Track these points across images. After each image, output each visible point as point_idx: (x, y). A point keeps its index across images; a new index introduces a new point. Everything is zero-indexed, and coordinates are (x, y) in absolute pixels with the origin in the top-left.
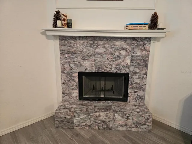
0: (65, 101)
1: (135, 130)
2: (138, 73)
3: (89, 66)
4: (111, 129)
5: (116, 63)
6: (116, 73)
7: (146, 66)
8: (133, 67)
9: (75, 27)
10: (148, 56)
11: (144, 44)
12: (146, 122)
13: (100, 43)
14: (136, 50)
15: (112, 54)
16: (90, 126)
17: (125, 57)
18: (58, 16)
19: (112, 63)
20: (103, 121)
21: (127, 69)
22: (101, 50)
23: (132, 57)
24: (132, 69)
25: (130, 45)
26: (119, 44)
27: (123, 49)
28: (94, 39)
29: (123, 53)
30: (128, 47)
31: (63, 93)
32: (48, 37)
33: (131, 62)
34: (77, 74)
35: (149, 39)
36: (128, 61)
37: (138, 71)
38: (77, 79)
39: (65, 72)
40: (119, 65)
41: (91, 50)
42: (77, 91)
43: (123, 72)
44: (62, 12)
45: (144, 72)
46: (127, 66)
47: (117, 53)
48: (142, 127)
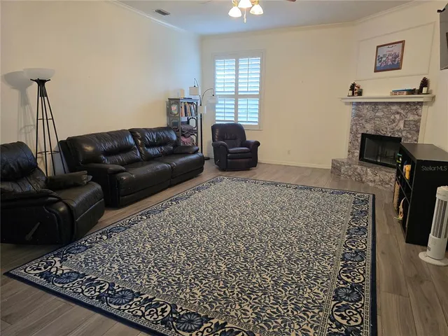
0: (349, 158)
1: (380, 187)
2: (409, 138)
3: (369, 129)
4: (363, 183)
5: (391, 126)
6: (390, 137)
7: (418, 131)
8: (405, 132)
9: (365, 94)
10: (419, 121)
11: (417, 109)
12: (389, 181)
13: (380, 107)
14: (409, 114)
15: (388, 118)
16: (350, 176)
17: (399, 121)
18: (353, 87)
19: (387, 126)
20: (359, 174)
21: (400, 134)
22: (380, 114)
23: (405, 121)
24: (404, 134)
25: (403, 109)
26: (394, 108)
27: (398, 113)
28: (376, 104)
29: (398, 117)
30: (402, 111)
31: (349, 152)
32: (346, 103)
33: (404, 127)
34: (360, 136)
35: (421, 104)
36: (401, 125)
37: (410, 136)
38: (360, 141)
39: (353, 133)
40: (393, 129)
41: (373, 114)
42: (358, 151)
43: (397, 136)
44: (357, 83)
45: (415, 138)
46: (399, 131)
47: (392, 117)
48: (387, 186)
